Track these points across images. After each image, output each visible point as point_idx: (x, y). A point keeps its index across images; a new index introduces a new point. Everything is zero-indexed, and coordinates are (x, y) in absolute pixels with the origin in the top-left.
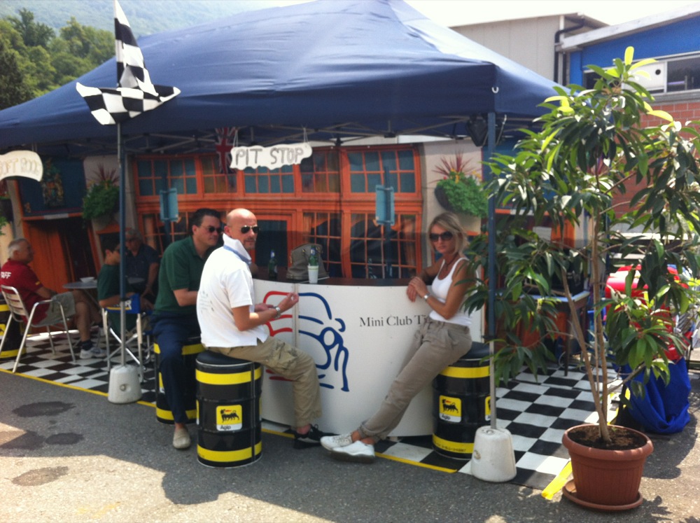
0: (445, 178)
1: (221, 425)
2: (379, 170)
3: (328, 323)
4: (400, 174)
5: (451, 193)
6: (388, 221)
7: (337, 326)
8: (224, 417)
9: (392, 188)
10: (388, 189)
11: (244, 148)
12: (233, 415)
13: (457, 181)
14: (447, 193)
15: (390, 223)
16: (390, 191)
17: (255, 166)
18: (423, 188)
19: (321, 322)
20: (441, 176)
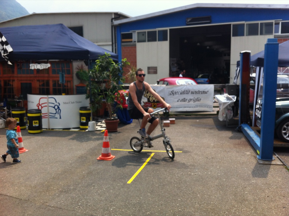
1: (34, 125)
2: (60, 68)
3: (56, 104)
4: (66, 69)
6: (63, 83)
7: (58, 104)
8: (35, 123)
9: (64, 73)
11: (33, 64)
12: (37, 123)
13: (82, 72)
14: (79, 75)
17: (36, 68)
18: (73, 73)
19: (54, 104)
20: (77, 70)
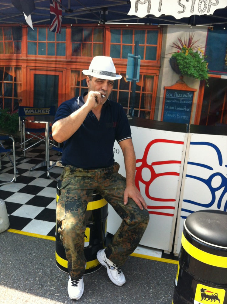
0: (178, 52)
2: (131, 43)
4: (147, 46)
5: (181, 62)
6: (135, 79)
9: (139, 56)
10: (137, 57)
13: (187, 54)
14: (178, 61)
15: (136, 80)
16: (138, 58)
18: (162, 57)
19: (211, 169)
20: (175, 50)
